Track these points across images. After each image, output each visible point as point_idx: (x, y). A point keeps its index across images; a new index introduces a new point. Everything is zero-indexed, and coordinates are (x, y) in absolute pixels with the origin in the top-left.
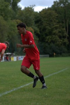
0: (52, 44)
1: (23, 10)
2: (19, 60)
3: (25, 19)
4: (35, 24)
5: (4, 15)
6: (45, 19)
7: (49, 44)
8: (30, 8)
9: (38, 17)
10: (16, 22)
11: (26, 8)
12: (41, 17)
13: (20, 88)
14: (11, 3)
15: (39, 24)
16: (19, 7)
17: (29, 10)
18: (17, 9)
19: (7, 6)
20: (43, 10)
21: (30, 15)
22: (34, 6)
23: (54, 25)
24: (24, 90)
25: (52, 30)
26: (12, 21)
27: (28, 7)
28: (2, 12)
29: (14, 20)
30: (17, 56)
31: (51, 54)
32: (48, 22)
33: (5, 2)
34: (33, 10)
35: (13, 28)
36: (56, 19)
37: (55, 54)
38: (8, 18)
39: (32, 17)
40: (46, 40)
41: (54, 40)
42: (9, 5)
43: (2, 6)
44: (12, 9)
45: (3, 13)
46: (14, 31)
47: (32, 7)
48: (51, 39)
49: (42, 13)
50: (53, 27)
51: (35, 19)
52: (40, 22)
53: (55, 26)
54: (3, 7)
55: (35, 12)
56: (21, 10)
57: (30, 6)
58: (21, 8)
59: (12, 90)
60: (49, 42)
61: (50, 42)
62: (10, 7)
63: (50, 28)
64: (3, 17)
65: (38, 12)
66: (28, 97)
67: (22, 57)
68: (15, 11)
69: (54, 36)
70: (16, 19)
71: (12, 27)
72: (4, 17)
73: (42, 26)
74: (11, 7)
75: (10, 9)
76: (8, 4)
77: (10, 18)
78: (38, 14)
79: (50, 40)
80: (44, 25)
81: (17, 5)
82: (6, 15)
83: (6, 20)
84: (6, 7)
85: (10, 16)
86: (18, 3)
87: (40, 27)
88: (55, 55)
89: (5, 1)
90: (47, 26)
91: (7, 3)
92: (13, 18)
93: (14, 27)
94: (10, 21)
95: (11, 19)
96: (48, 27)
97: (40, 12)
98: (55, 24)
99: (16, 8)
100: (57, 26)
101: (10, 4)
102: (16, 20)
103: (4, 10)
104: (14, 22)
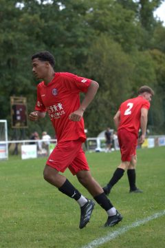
2: (160, 145)
5: (122, 40)
10: (150, 57)
14: (138, 10)
16: (158, 19)
18: (152, 25)
19: (130, 18)
26: (141, 53)
28: (117, 34)
29: (147, 52)
30: (156, 136)
33: (124, 10)
35: (145, 70)
38: (133, 47)
42: (133, 17)
43: (117, 19)
44: (141, 24)
45: (120, 36)
46: (147, 76)
54: (120, 22)
56: (162, 28)
58: (162, 22)
62: (136, 21)
64: (120, 46)
68: (148, 29)
70: (152, 49)
71: (142, 68)
72: (123, 45)
74: (138, 20)
75: (136, 25)
76: (132, 14)
77: (137, 47)
81: (152, 14)
82: (127, 40)
83: (127, 51)
84: (127, 21)
85: (136, 43)
86: (153, 10)
89: (124, 8)
91: (130, 11)
92: (145, 46)
93: (147, 68)
94: (138, 52)
95: (140, 50)
99: (151, 23)
101: (135, 14)
102: (151, 52)
103: (122, 27)
104: (146, 55)
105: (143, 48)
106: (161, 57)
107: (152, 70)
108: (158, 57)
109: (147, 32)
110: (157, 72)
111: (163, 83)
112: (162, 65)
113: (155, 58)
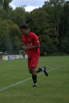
0: (43, 44)
1: (14, 10)
2: (10, 59)
3: (16, 19)
4: (26, 24)
6: (36, 19)
8: (21, 8)
9: (29, 17)
10: (7, 22)
11: (17, 8)
12: (32, 17)
13: (11, 86)
14: (3, 3)
15: (30, 24)
16: (10, 7)
17: (20, 10)
18: (8, 9)
20: (34, 10)
21: (21, 15)
22: (25, 6)
23: (44, 25)
24: (14, 88)
25: (43, 29)
26: (3, 21)
27: (19, 7)
29: (6, 20)
30: (9, 55)
32: (38, 22)
34: (24, 10)
35: (5, 28)
36: (47, 19)
37: (45, 53)
39: (23, 17)
41: (45, 39)
44: (3, 9)
46: (5, 30)
47: (23, 7)
48: (42, 38)
49: (33, 13)
50: (44, 27)
51: (26, 19)
52: (31, 22)
53: (46, 26)
55: (26, 12)
56: (12, 10)
57: (21, 6)
58: (13, 8)
59: (3, 89)
63: (41, 28)
65: (29, 12)
66: (19, 96)
67: (13, 57)
68: (6, 11)
69: (45, 35)
70: (8, 19)
73: (33, 26)
74: (2, 7)
75: (1, 9)
78: (30, 14)
80: (35, 25)
81: (8, 5)
85: (1, 16)
86: (9, 3)
87: (31, 26)
90: (38, 25)
92: (5, 18)
93: (6, 27)
94: (2, 20)
95: (3, 19)
96: (39, 27)
97: (31, 12)
98: (46, 23)
99: (8, 8)
100: (47, 25)
101: (1, 4)
102: (8, 20)
104: (5, 22)
105: (4, 19)
106: (11, 22)
107: (8, 28)
108: (10, 23)
109: (6, 12)
110: (10, 29)
111: (12, 33)
112: (12, 26)
113: (9, 23)
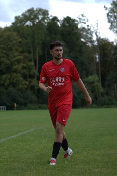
0: (11, 89)
7: (7, 89)
23: (14, 57)
25: (12, 64)
31: (9, 104)
32: (4, 51)
36: (18, 46)
37: (15, 105)
40: (2, 82)
41: (14, 81)
48: (10, 79)
50: (13, 59)
53: (17, 57)
60: (6, 84)
61: (9, 85)
63: (8, 62)
69: (14, 75)
79: (8, 81)
88: (17, 107)
90: (4, 57)
96: (5, 59)
98: (16, 54)
100: (19, 57)
